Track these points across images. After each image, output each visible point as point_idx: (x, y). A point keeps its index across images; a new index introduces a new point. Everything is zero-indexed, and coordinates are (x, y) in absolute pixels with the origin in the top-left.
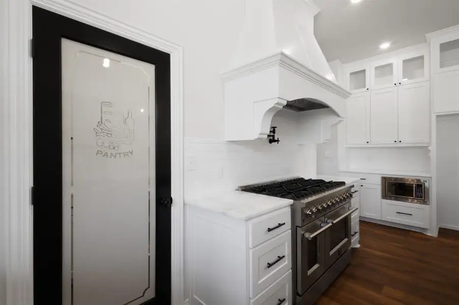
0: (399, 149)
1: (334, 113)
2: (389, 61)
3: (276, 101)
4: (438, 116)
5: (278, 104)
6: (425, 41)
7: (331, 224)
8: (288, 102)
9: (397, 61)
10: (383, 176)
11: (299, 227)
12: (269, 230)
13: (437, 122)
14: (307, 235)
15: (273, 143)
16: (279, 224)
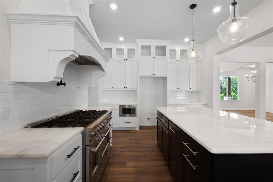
0: (126, 91)
1: (101, 69)
2: (123, 47)
3: (72, 53)
4: (140, 77)
5: (72, 55)
6: (136, 43)
7: (104, 137)
8: (80, 56)
9: (125, 48)
10: (120, 105)
11: (88, 146)
12: (69, 156)
13: (140, 79)
14: (93, 150)
15: (60, 86)
16: (75, 149)
